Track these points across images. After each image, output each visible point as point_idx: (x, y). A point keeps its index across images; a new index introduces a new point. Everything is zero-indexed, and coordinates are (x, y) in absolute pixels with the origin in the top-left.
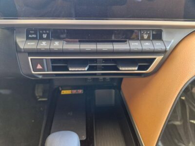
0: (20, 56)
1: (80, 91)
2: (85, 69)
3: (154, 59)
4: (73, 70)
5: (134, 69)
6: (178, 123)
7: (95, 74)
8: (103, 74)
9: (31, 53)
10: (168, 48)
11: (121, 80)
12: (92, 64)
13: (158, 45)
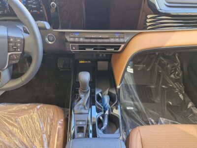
0: (67, 44)
1: (89, 62)
2: (92, 50)
3: (120, 46)
4: (87, 50)
5: (112, 50)
6: (153, 87)
7: (96, 52)
8: (100, 52)
9: (71, 42)
10: (125, 41)
11: (111, 55)
12: (95, 47)
13: (122, 40)
